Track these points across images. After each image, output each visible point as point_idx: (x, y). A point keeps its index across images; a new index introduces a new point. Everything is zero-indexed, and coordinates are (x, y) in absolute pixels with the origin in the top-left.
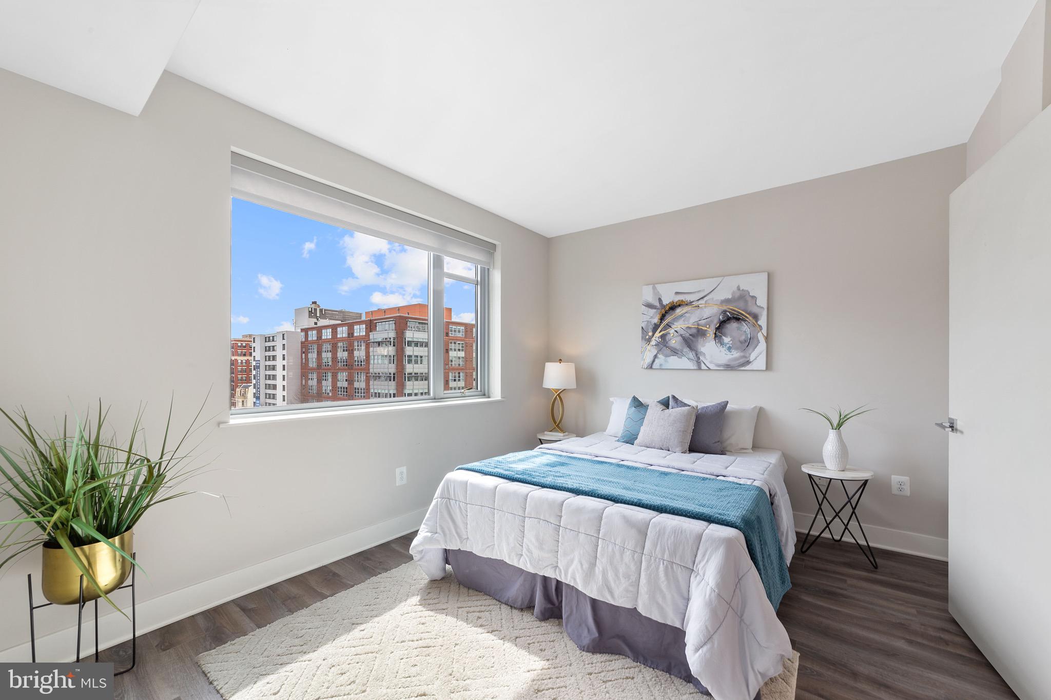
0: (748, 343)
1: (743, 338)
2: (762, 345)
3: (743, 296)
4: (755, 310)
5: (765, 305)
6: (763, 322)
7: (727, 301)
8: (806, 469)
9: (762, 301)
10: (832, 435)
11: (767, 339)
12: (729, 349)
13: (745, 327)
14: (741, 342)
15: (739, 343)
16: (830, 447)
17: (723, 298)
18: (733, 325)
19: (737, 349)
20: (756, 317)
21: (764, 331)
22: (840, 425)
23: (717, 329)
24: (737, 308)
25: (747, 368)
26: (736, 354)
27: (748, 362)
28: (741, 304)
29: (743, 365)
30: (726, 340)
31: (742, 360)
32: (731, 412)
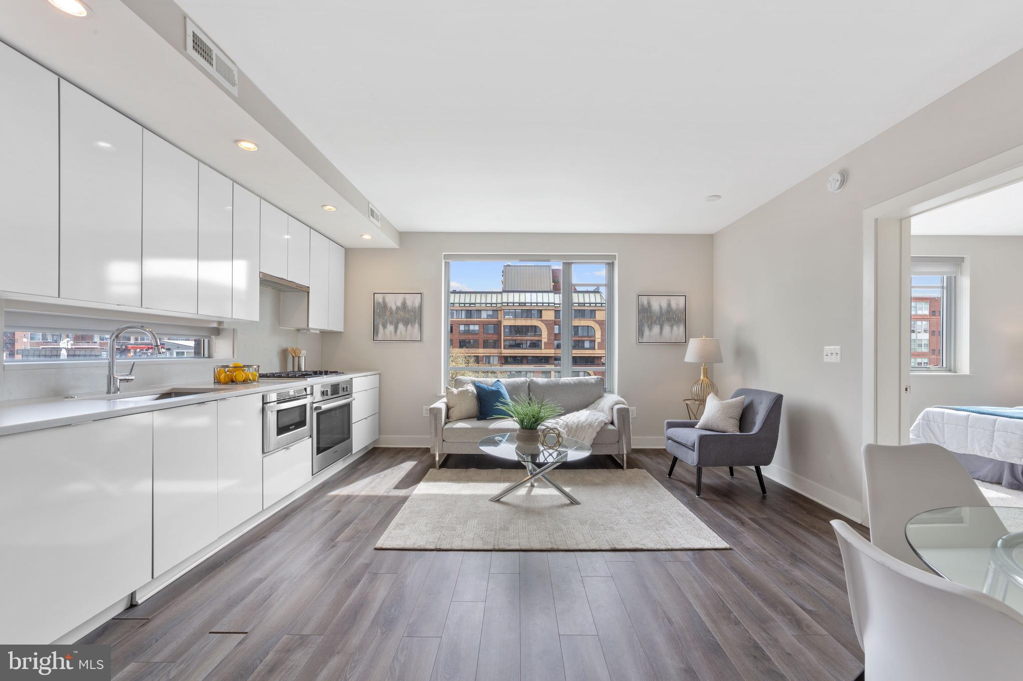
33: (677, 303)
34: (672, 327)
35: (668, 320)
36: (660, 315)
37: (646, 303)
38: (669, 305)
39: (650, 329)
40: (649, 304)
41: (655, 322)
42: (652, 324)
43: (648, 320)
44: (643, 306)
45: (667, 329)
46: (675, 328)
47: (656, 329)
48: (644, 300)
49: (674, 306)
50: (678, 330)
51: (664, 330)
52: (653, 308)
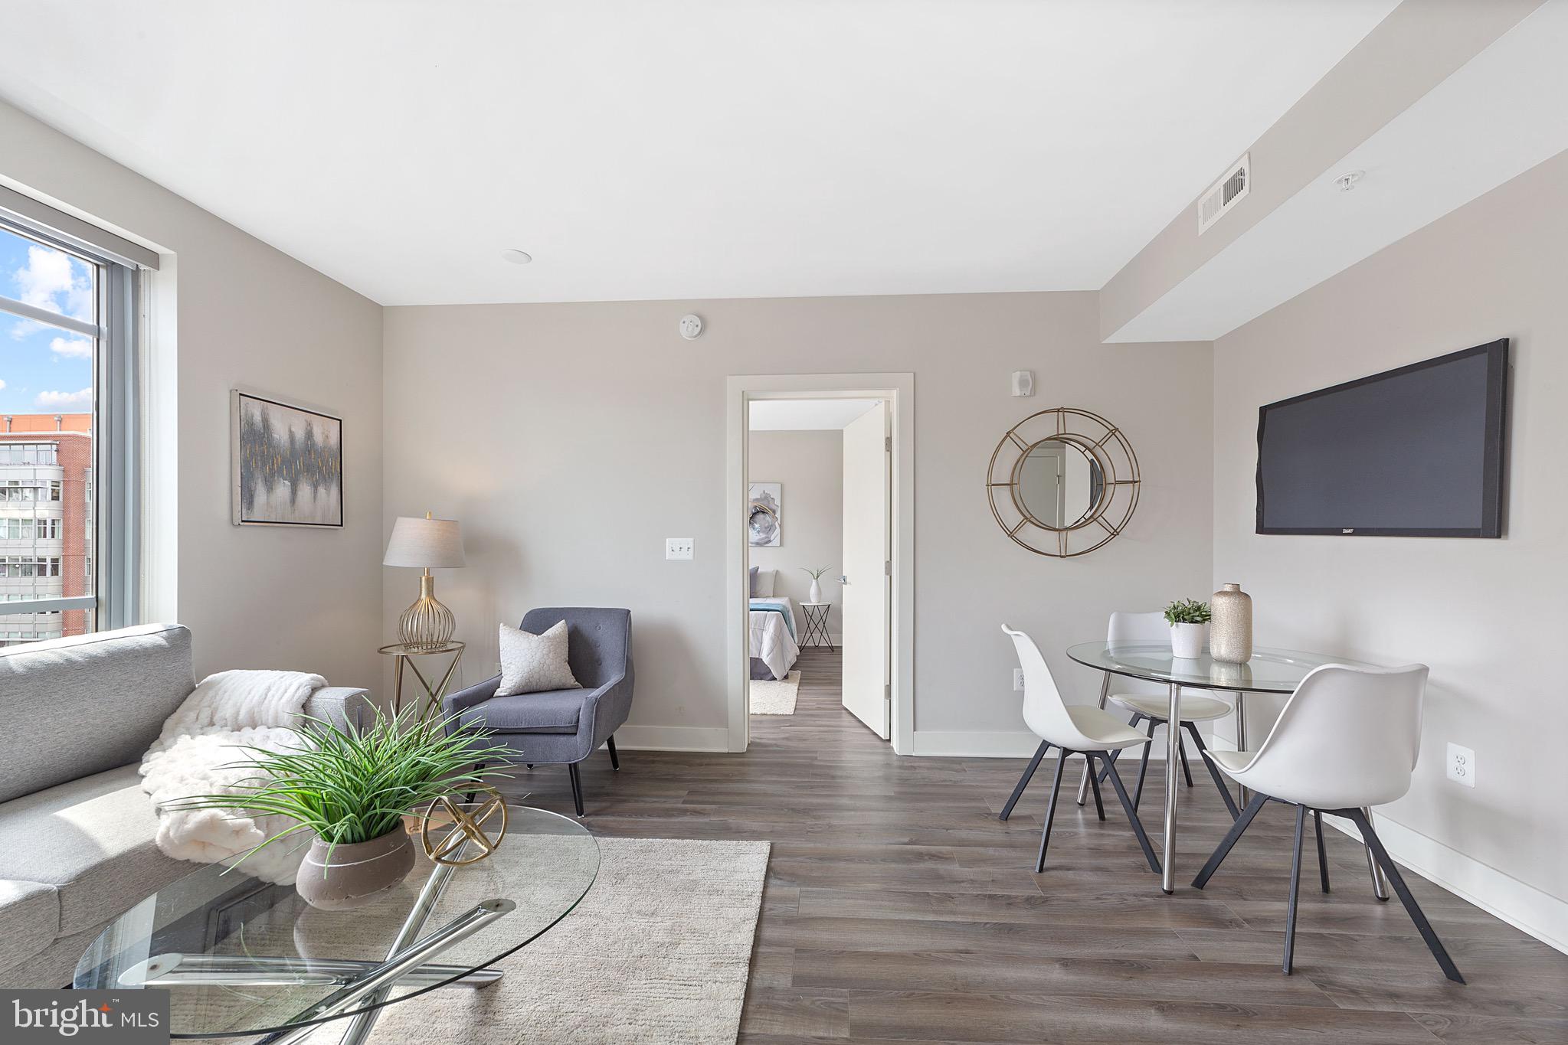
0: (770, 529)
1: (767, 525)
2: (778, 530)
3: (766, 497)
4: (774, 507)
5: (779, 505)
6: (778, 515)
7: (757, 500)
8: (801, 604)
9: (778, 502)
10: (814, 581)
11: (780, 526)
12: (758, 532)
13: (768, 518)
14: (766, 528)
15: (764, 529)
16: (813, 590)
17: (754, 498)
18: (760, 516)
19: (763, 532)
20: (774, 512)
21: (779, 521)
22: (818, 577)
23: (751, 518)
24: (762, 505)
25: (770, 544)
26: (763, 535)
27: (770, 541)
28: (765, 502)
29: (767, 543)
30: (757, 526)
31: (766, 540)
32: (762, 574)
33: (324, 433)
34: (315, 487)
35: (309, 469)
36: (291, 453)
37: (258, 418)
38: (309, 435)
39: (270, 489)
40: (266, 421)
41: (281, 475)
42: (272, 475)
43: (264, 464)
44: (250, 424)
45: (305, 491)
46: (321, 490)
47: (283, 489)
48: (256, 410)
49: (318, 438)
50: (328, 494)
51: (299, 493)
52: (276, 436)
